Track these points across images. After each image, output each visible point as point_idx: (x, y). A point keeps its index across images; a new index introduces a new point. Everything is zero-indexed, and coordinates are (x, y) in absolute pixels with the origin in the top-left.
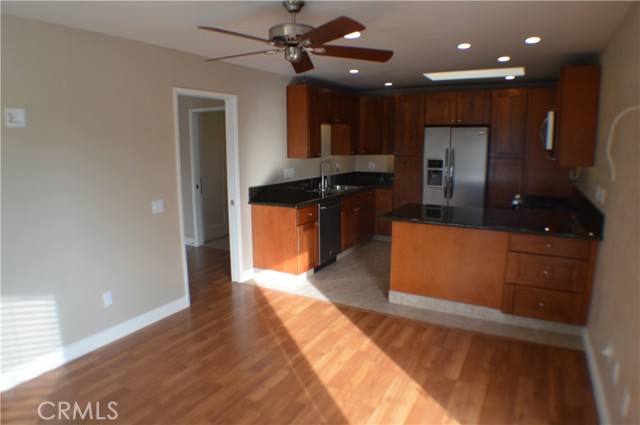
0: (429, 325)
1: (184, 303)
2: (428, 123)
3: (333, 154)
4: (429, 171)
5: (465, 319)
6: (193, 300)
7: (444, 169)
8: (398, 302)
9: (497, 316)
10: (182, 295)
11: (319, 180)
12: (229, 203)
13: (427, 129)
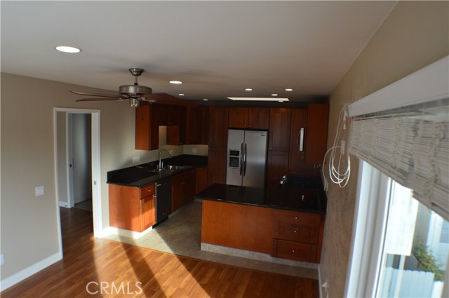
0: (225, 266)
1: (59, 256)
2: (230, 126)
3: (168, 144)
4: (231, 158)
5: (248, 260)
6: (64, 253)
7: (240, 157)
8: (207, 250)
9: (268, 258)
10: (57, 251)
11: (157, 162)
12: (93, 183)
13: (230, 130)
